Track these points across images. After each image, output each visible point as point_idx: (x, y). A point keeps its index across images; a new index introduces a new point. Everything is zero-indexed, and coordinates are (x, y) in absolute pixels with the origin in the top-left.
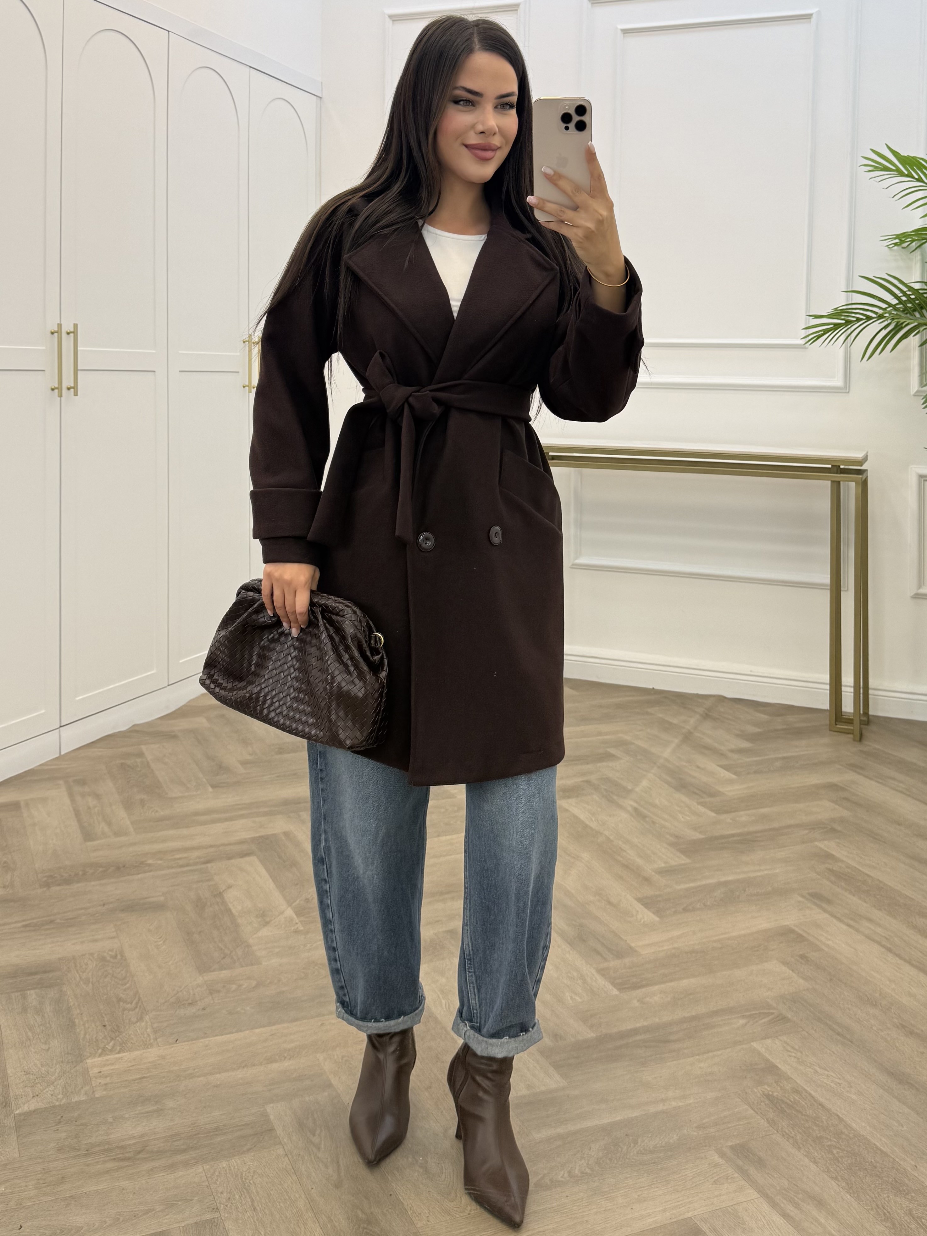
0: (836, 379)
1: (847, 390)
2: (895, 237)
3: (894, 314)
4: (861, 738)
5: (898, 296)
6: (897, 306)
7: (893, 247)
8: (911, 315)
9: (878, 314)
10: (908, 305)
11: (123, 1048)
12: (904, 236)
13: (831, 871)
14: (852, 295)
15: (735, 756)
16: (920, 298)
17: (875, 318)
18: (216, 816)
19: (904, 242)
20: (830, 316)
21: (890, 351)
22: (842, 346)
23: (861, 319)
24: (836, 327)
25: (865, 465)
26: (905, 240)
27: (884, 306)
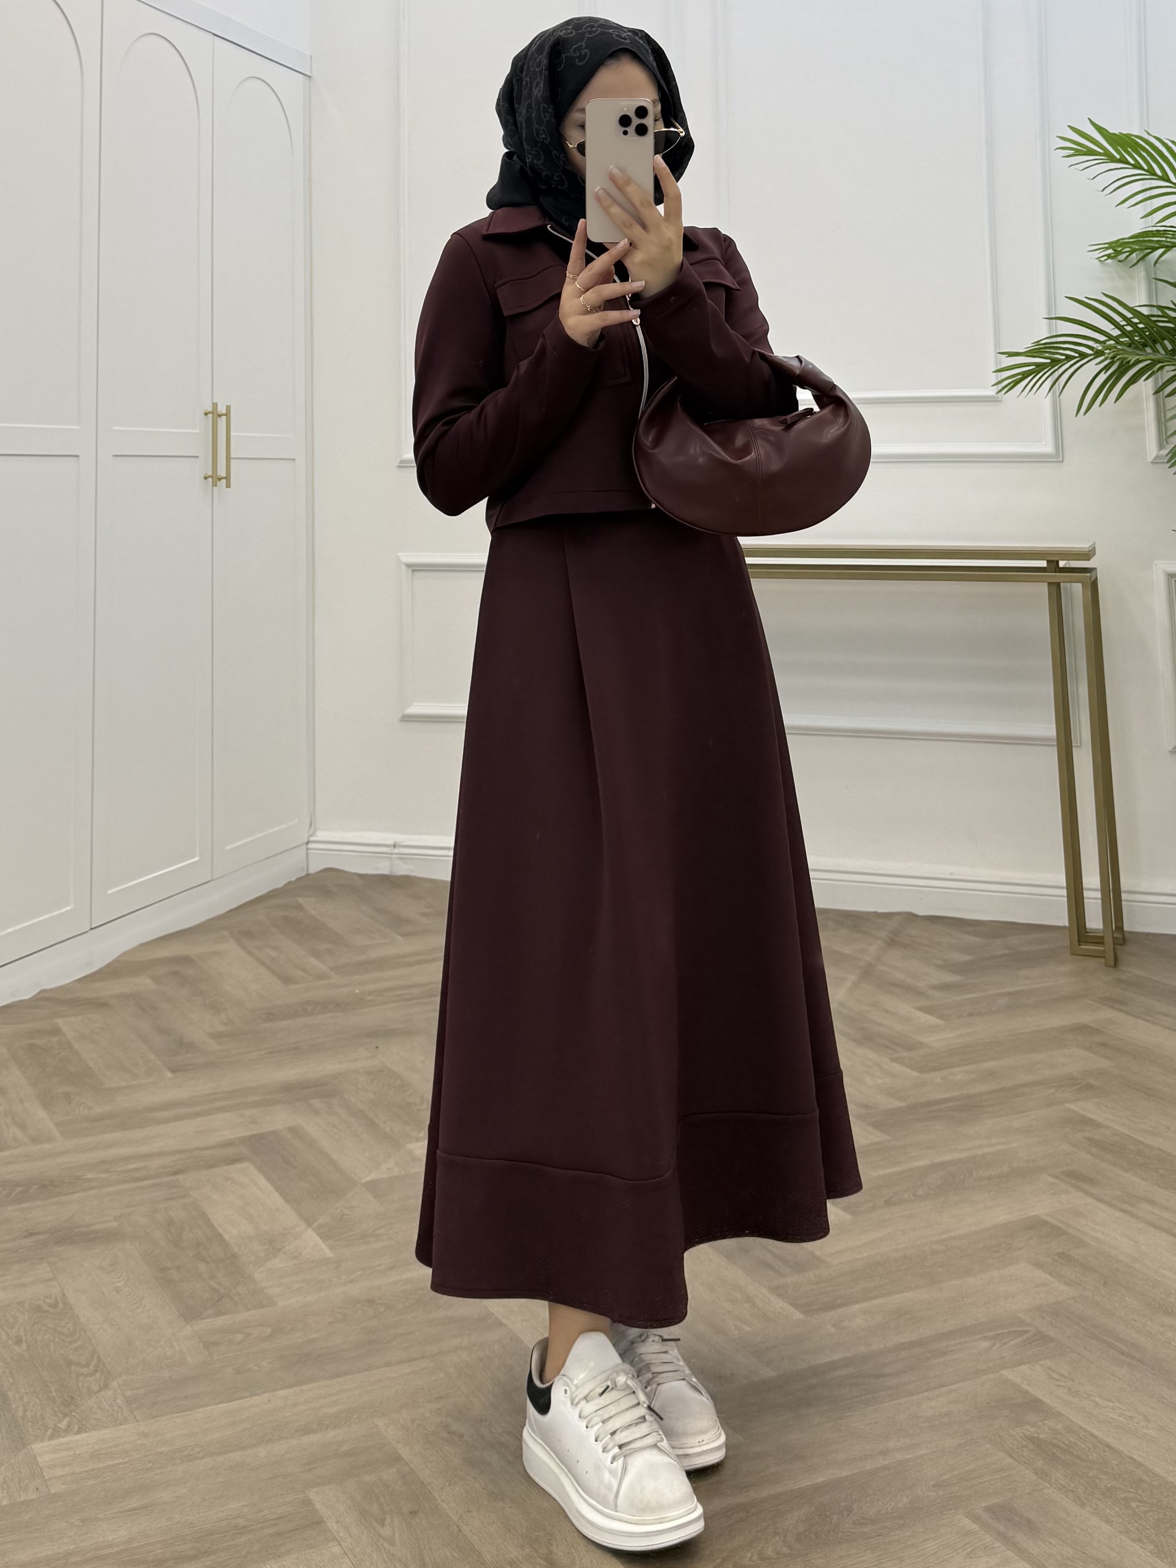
0: (1044, 443)
1: (1059, 458)
2: (1107, 246)
3: (1118, 349)
4: (1116, 963)
5: (1120, 325)
6: (1121, 340)
7: (1106, 260)
8: (1141, 350)
9: (1095, 350)
10: (1135, 337)
11: (84, 1427)
12: (1118, 244)
13: (1091, 1140)
14: (1056, 323)
15: (942, 995)
16: (1153, 328)
17: (1091, 355)
19: (1121, 253)
20: (1029, 353)
21: (1114, 401)
22: (1048, 396)
23: (1073, 357)
24: (1039, 368)
25: (1092, 560)
26: (1122, 249)
27: (1103, 338)
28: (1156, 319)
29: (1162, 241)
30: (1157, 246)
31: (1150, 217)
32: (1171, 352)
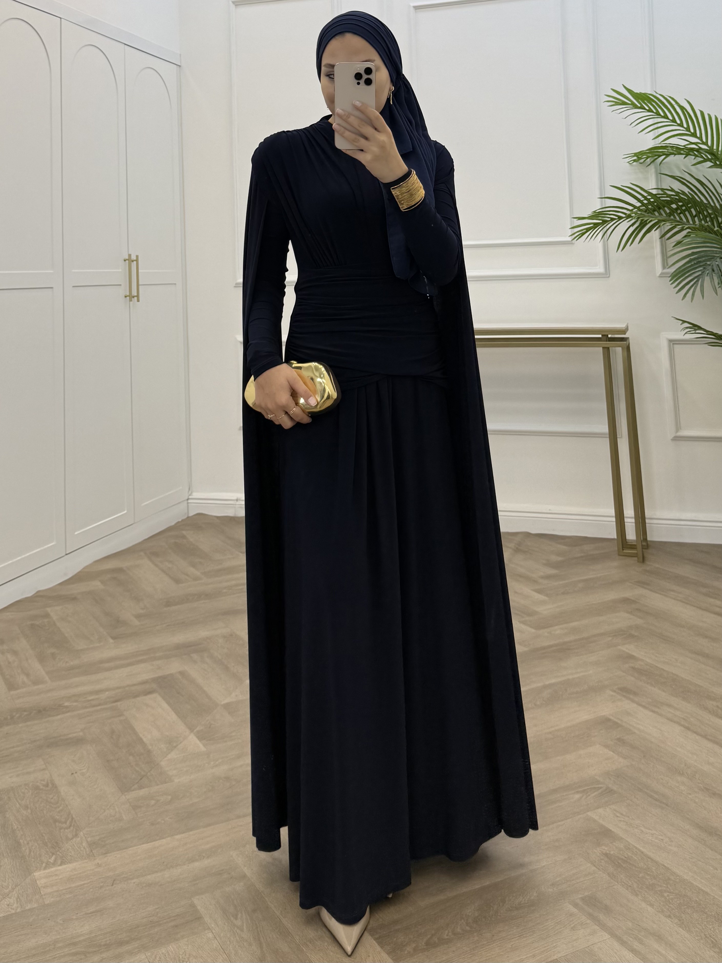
0: (598, 267)
1: (607, 275)
2: (633, 155)
3: (639, 214)
4: (643, 559)
5: (640, 200)
6: (641, 208)
7: (633, 163)
8: (652, 214)
9: (627, 215)
10: (649, 207)
11: (64, 861)
12: (640, 154)
13: (633, 668)
14: (605, 200)
15: (546, 581)
16: (658, 201)
17: (625, 218)
19: (641, 158)
20: (589, 218)
21: (638, 243)
22: (602, 240)
23: (614, 219)
24: (595, 226)
25: (627, 334)
26: (641, 157)
27: (631, 208)
28: (660, 196)
29: (665, 152)
30: (661, 154)
31: (657, 139)
32: (669, 214)
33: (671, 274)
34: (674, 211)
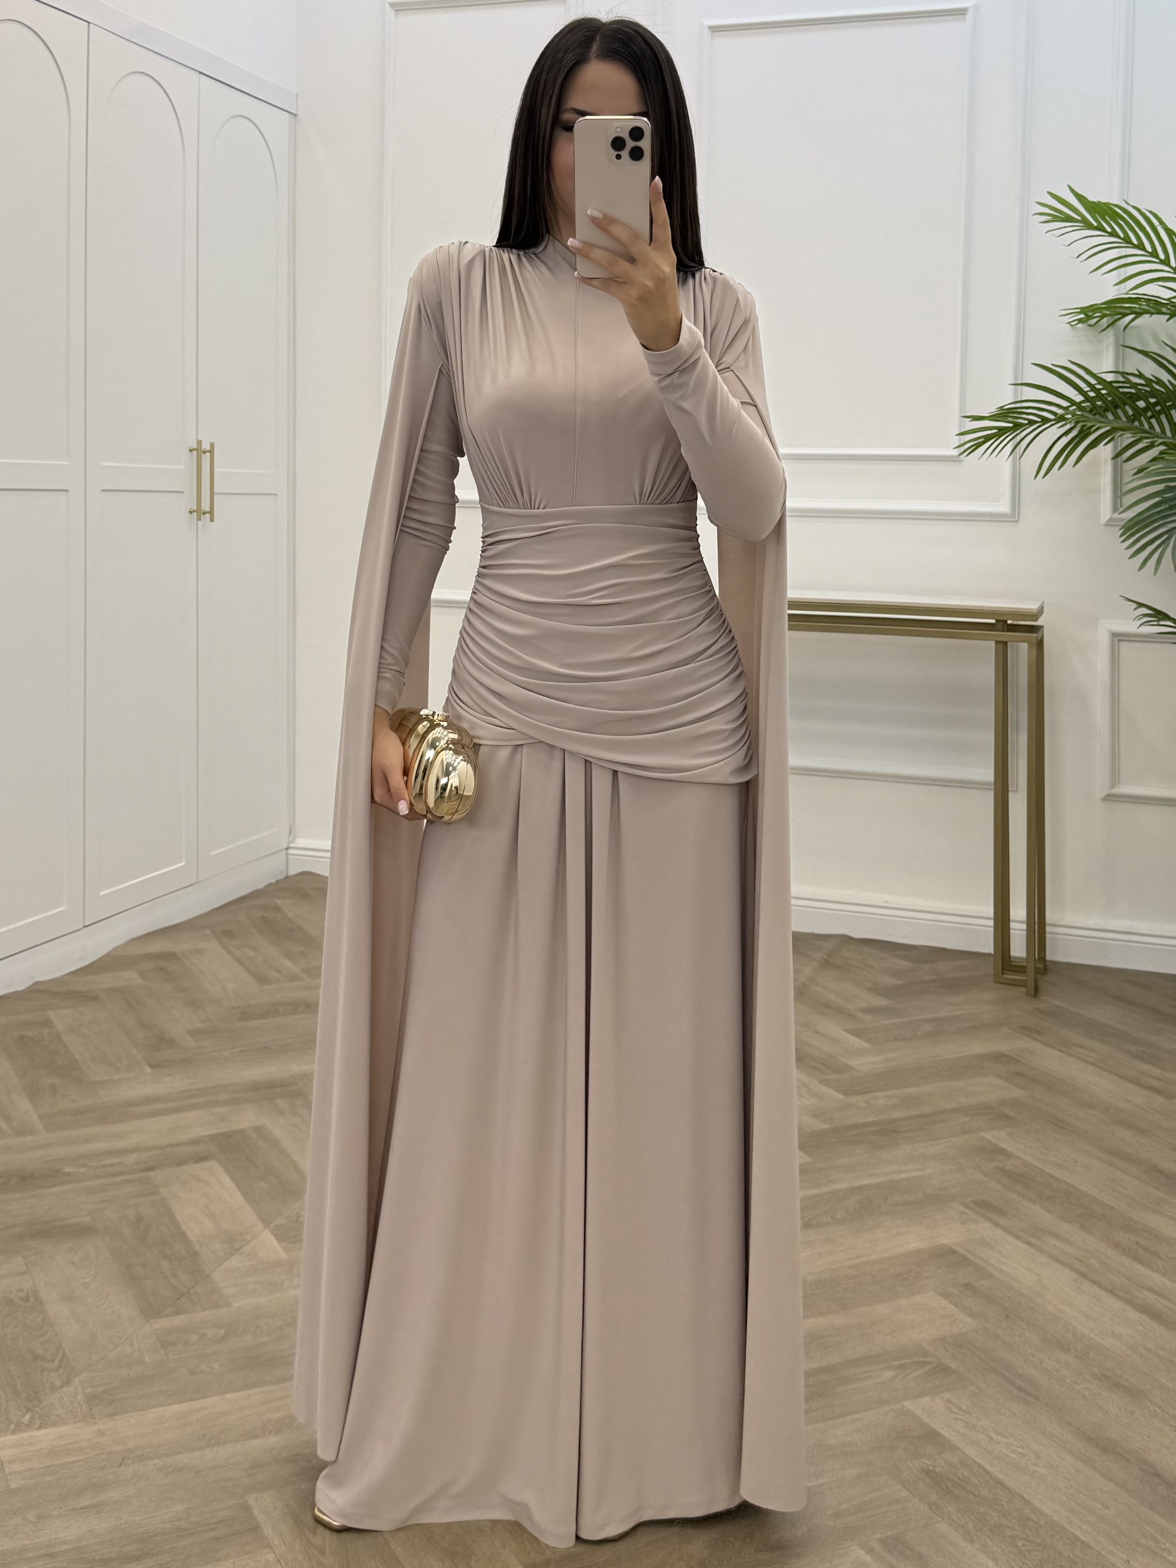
0: (1001, 504)
1: (1015, 517)
2: (1079, 310)
3: (1078, 415)
4: (1037, 992)
5: (1083, 390)
6: (1083, 405)
7: (1076, 324)
8: (1102, 416)
9: (1058, 416)
10: (1097, 403)
11: (45, 1422)
12: (1090, 309)
13: (1003, 1171)
14: (1021, 389)
15: (868, 1018)
16: (1115, 394)
17: (1053, 420)
18: (158, 1106)
19: (1092, 317)
20: (993, 418)
21: (1073, 464)
22: (1009, 460)
23: (1035, 422)
24: (1000, 432)
25: (1040, 620)
26: (1092, 315)
27: (1065, 404)
28: (1121, 385)
29: (1135, 307)
30: (1129, 312)
31: (1123, 284)
32: (1132, 418)
33: (1126, 521)
34: (1141, 411)
